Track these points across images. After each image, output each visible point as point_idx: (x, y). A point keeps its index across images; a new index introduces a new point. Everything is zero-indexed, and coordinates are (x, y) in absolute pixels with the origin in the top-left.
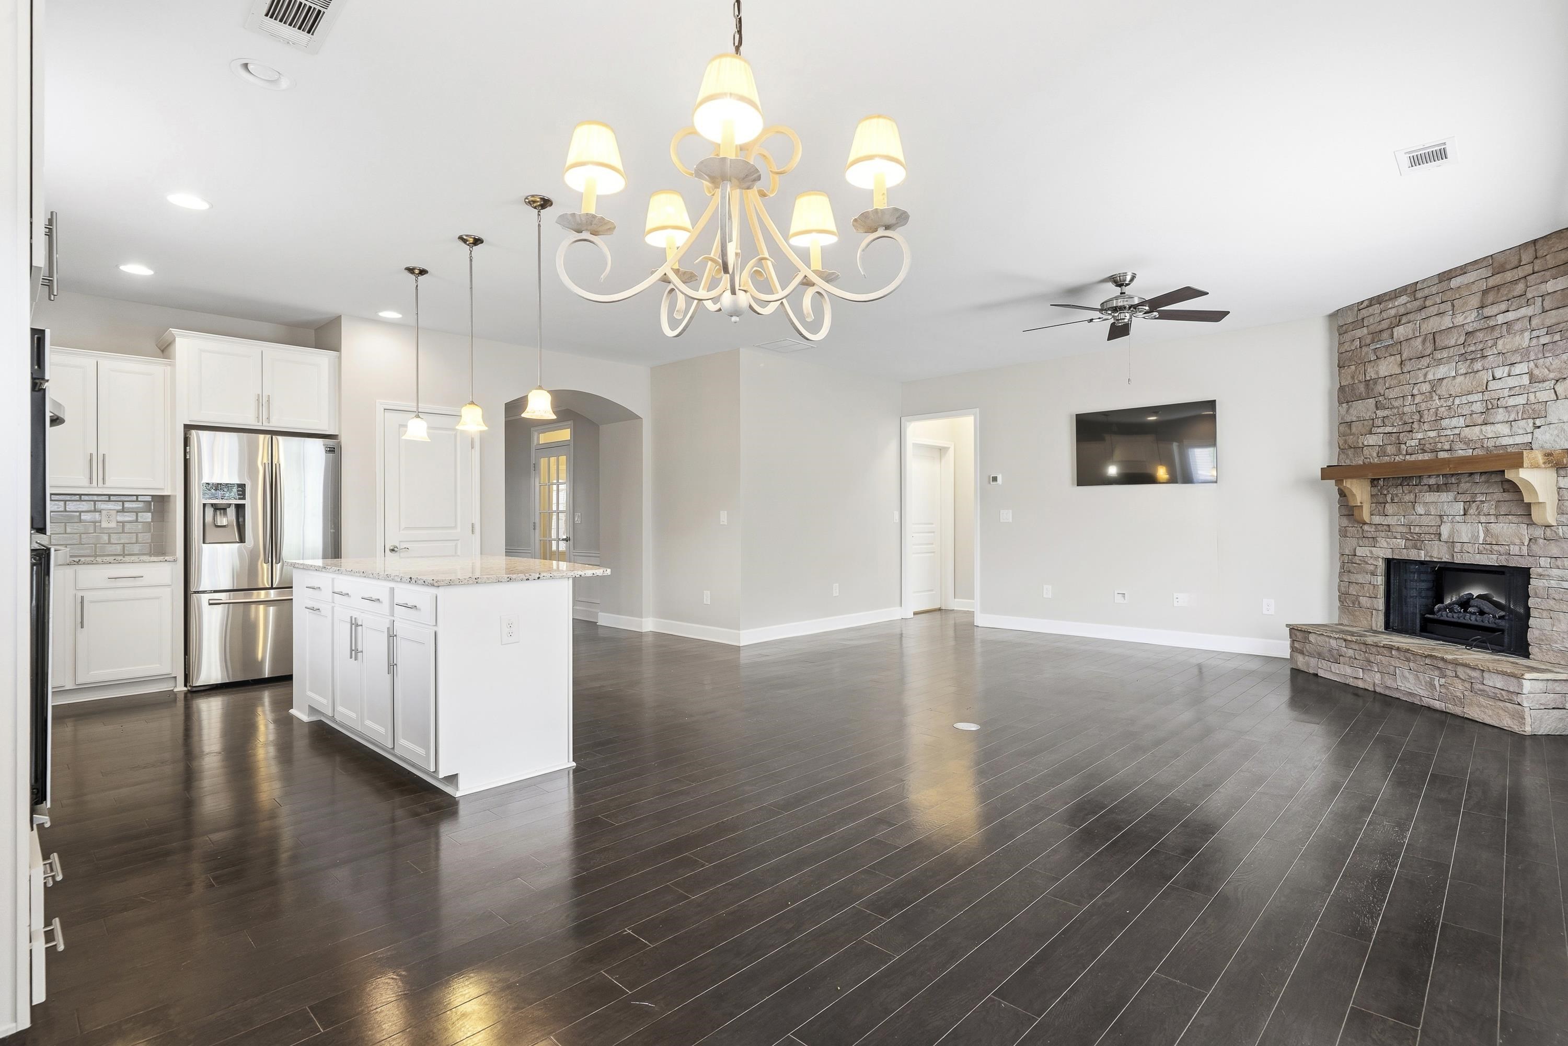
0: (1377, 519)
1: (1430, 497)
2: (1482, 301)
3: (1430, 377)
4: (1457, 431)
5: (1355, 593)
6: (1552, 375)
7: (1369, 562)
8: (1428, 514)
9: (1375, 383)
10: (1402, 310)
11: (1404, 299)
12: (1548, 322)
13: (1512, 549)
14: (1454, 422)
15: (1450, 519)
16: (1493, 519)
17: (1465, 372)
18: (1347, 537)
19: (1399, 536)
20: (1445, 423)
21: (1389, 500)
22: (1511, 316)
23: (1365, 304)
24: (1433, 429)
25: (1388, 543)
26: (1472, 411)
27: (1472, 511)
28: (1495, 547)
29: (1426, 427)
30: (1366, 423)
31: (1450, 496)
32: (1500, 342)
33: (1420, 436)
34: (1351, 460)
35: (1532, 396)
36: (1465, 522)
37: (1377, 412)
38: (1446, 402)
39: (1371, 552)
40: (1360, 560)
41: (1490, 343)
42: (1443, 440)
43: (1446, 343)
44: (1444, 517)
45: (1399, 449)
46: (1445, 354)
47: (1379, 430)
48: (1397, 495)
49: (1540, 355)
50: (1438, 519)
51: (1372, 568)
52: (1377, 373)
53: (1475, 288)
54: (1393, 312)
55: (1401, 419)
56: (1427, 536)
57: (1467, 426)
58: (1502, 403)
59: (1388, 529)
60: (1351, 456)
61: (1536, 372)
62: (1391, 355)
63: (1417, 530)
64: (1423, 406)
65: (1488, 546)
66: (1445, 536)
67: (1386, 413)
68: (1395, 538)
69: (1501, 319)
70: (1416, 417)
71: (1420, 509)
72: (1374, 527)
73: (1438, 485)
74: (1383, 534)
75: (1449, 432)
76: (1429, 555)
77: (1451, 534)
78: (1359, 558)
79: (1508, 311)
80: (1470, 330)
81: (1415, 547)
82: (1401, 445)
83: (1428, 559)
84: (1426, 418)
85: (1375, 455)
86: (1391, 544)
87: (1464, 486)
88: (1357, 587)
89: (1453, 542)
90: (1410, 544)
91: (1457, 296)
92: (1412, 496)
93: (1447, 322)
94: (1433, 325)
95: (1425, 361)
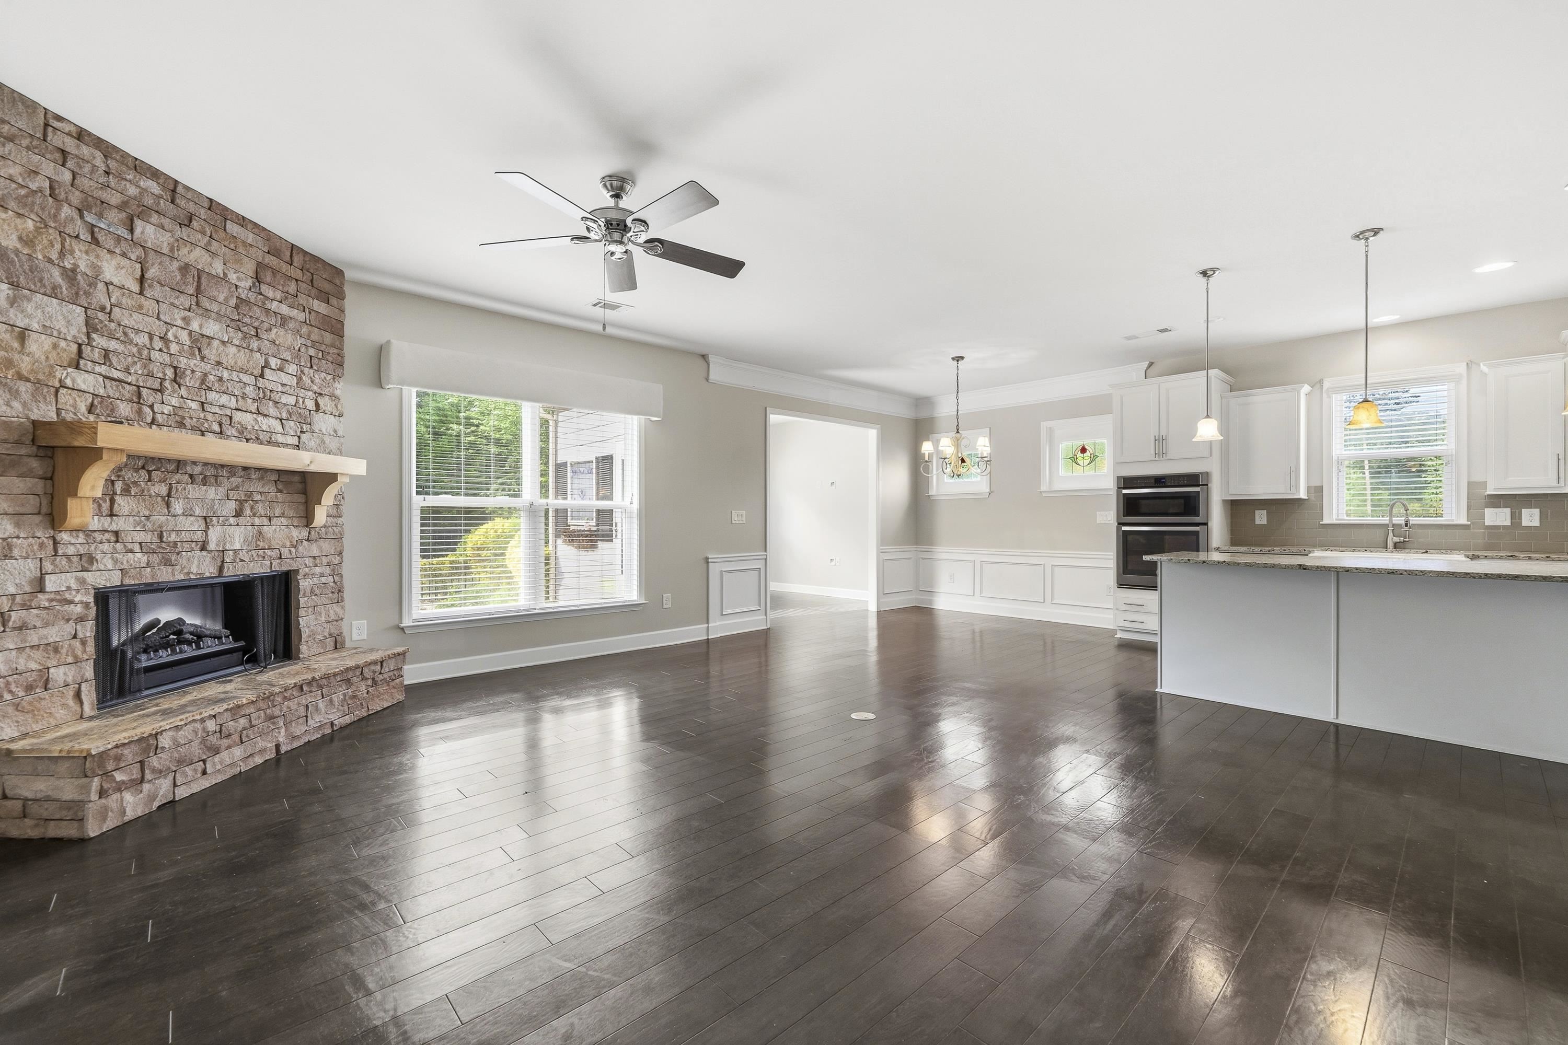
0: (95, 524)
1: (195, 491)
2: (257, 272)
3: (195, 326)
4: (228, 412)
5: (34, 666)
6: (315, 388)
7: (77, 599)
8: (188, 513)
9: (93, 285)
10: (149, 201)
11: (153, 187)
12: (313, 337)
13: (282, 552)
14: (224, 399)
15: (220, 522)
16: (266, 521)
17: (238, 344)
18: (12, 558)
19: (137, 548)
20: (212, 396)
21: (118, 492)
22: (284, 309)
23: (67, 128)
24: (195, 398)
25: (116, 561)
26: (244, 393)
27: (248, 512)
28: (269, 552)
29: (183, 392)
30: (63, 344)
31: (222, 490)
32: (274, 331)
33: (175, 401)
34: (24, 405)
35: (301, 401)
36: (238, 525)
37: (94, 336)
38: (214, 369)
39: (83, 582)
40: (51, 600)
41: (266, 326)
42: (210, 417)
43: (216, 293)
44: (214, 519)
45: (140, 412)
46: (215, 307)
47: (98, 369)
48: (135, 483)
49: (309, 365)
50: (202, 522)
51: (79, 609)
52: (97, 270)
53: (252, 251)
54: (132, 191)
55: (145, 366)
56: (186, 545)
57: (236, 409)
58: (275, 397)
59: (113, 539)
60: (26, 396)
61: (304, 378)
62: (124, 255)
63: (173, 537)
64: (183, 362)
65: (261, 552)
66: (212, 546)
67: (113, 345)
68: (131, 551)
69: (274, 306)
70: (170, 373)
71: (178, 507)
72: (81, 535)
73: (206, 476)
74: (106, 547)
75: (217, 410)
76: (185, 571)
77: (222, 540)
78: (47, 596)
79: (281, 302)
80: (243, 296)
81: (168, 563)
82: (144, 407)
83: (182, 577)
84: (188, 381)
85: (83, 408)
86: (125, 562)
87: (235, 481)
88: (37, 654)
89: (223, 551)
90: (155, 559)
91: (232, 246)
92: (164, 490)
93: (218, 268)
94: (197, 257)
95: (185, 301)
